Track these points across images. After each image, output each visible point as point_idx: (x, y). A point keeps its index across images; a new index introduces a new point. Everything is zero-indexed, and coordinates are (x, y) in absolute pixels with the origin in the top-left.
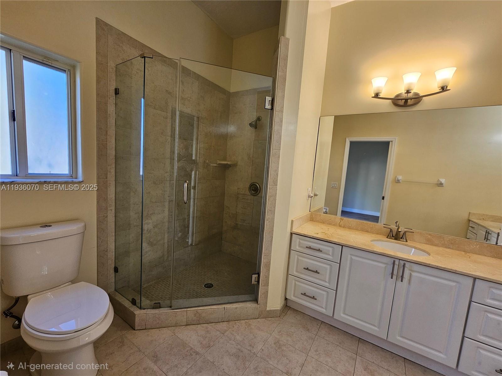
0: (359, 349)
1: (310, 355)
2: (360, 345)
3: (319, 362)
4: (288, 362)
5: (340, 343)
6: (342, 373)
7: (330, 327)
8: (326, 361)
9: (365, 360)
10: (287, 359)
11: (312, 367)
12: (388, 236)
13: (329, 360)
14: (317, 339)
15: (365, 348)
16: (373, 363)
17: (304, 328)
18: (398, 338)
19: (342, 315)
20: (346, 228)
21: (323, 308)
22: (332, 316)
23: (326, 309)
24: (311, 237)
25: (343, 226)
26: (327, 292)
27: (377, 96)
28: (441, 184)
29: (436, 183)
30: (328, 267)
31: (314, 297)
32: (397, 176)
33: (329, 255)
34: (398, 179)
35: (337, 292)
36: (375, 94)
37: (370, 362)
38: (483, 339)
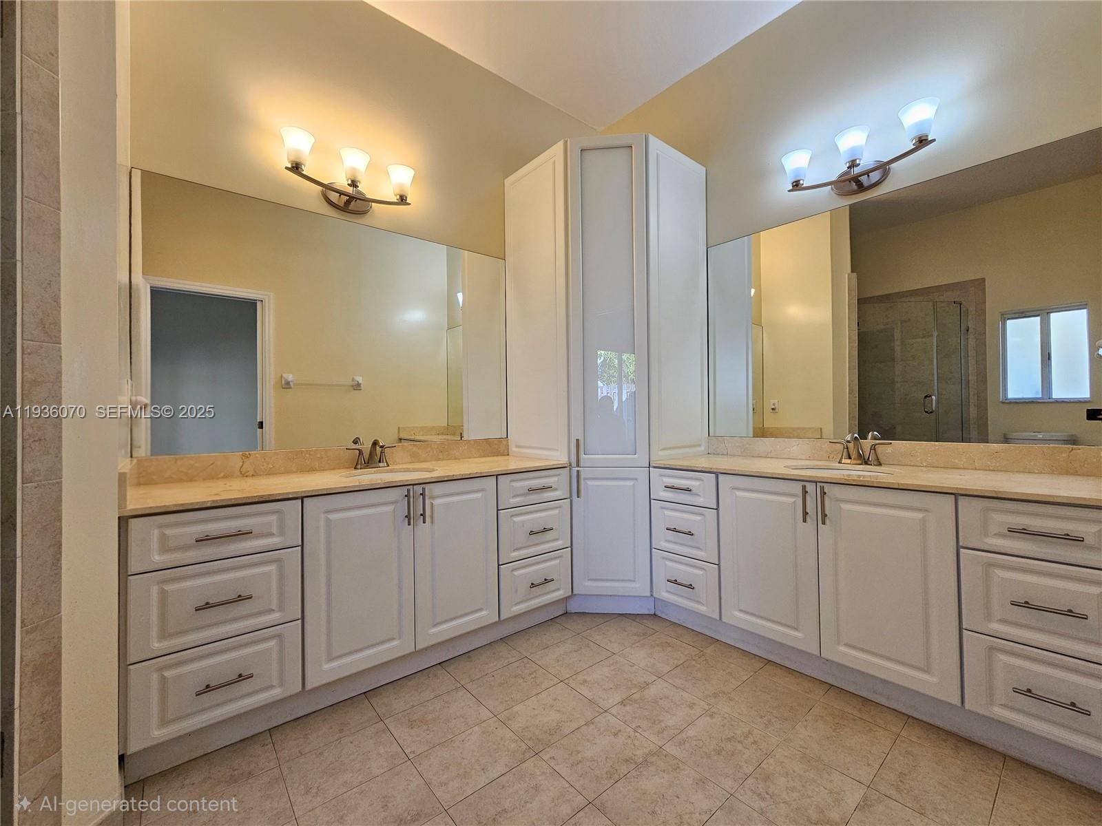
0: (377, 710)
1: (301, 813)
2: (374, 701)
3: (334, 801)
5: (340, 731)
6: (385, 770)
7: (296, 723)
8: (344, 784)
9: (401, 715)
12: (356, 466)
13: (347, 777)
14: (290, 768)
15: (385, 700)
17: (236, 781)
18: (433, 630)
19: (326, 667)
20: (261, 475)
21: (272, 687)
22: (300, 689)
23: (281, 684)
24: (209, 505)
25: (251, 473)
26: (279, 636)
27: (296, 168)
28: (359, 385)
29: (351, 383)
30: (272, 568)
31: (240, 675)
32: (284, 375)
33: (272, 535)
34: (286, 380)
35: (305, 620)
36: (292, 162)
37: (408, 711)
38: (515, 555)
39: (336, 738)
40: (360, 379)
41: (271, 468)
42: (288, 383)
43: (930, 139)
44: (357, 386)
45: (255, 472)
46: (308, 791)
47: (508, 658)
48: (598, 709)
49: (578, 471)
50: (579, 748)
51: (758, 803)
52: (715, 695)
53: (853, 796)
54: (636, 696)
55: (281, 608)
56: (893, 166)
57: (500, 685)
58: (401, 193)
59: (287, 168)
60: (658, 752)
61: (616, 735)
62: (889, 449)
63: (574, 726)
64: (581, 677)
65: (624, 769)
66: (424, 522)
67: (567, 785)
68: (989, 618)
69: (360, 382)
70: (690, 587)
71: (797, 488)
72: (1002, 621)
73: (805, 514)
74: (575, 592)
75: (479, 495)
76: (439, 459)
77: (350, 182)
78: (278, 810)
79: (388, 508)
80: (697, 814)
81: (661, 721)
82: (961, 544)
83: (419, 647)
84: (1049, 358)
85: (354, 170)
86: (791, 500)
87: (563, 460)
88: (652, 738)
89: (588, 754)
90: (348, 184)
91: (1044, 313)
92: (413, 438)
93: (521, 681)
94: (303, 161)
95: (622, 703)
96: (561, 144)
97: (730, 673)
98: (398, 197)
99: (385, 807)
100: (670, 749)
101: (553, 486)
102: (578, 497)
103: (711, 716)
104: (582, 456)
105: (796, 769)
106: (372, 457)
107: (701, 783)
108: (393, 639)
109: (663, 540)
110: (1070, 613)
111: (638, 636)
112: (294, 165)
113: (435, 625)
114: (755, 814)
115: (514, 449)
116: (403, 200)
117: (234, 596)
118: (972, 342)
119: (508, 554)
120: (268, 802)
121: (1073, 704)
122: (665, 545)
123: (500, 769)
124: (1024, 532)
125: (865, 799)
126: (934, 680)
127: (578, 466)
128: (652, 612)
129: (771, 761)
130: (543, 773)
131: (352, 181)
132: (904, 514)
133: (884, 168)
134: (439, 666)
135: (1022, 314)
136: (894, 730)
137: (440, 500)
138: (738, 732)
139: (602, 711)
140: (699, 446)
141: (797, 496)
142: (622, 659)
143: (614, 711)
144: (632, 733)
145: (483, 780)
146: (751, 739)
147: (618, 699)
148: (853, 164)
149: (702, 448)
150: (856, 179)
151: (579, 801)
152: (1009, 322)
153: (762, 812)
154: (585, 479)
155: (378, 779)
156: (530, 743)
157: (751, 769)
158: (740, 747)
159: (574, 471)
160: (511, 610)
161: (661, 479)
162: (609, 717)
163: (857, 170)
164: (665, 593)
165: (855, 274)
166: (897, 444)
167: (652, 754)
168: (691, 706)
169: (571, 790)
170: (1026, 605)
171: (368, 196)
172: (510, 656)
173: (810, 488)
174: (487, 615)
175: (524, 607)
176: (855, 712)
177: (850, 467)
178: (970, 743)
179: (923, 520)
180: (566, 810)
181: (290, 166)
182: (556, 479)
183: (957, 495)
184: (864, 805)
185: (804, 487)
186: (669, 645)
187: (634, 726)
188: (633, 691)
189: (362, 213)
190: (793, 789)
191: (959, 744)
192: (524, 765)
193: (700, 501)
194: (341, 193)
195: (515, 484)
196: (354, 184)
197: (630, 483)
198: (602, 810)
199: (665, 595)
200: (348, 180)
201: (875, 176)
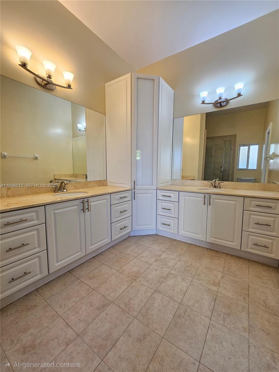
0: (76, 276)
1: (61, 314)
2: (74, 273)
3: (72, 308)
4: (56, 340)
5: (65, 285)
6: (87, 294)
7: (46, 286)
8: (74, 302)
9: (85, 276)
10: (52, 340)
11: (73, 315)
12: (55, 191)
13: (74, 299)
14: (50, 301)
15: (77, 272)
16: (88, 273)
17: (30, 309)
18: (91, 247)
19: (56, 265)
20: (15, 196)
21: (37, 275)
22: (48, 274)
23: (41, 273)
24: (8, 210)
25: (11, 195)
26: (39, 257)
27: (24, 65)
28: (37, 158)
29: (33, 157)
30: (35, 232)
31: (25, 273)
32: (3, 153)
33: (34, 220)
34: (4, 155)
35: (48, 249)
36: (22, 63)
37: (87, 275)
38: (116, 220)
39: (64, 288)
40: (37, 155)
41: (20, 193)
42: (5, 156)
43: (241, 94)
44: (36, 158)
45: (13, 195)
46: (61, 307)
47: (115, 253)
48: (149, 264)
49: (134, 191)
50: (147, 276)
51: (198, 282)
52: (180, 255)
53: (220, 275)
54: (158, 259)
55: (39, 246)
56: (230, 101)
57: (116, 261)
58: (69, 84)
59: (19, 65)
60: (170, 273)
61: (156, 271)
62: (223, 184)
63: (143, 270)
64: (140, 256)
65: (162, 280)
66: (88, 211)
67: (147, 287)
68: (249, 227)
69: (37, 157)
70: (169, 225)
71: (203, 195)
72: (252, 228)
73: (205, 203)
74: (133, 230)
75: (105, 200)
76: (84, 188)
77: (48, 76)
78: (52, 315)
79: (75, 207)
80: (185, 288)
81: (167, 265)
82: (244, 209)
83: (87, 253)
84: (249, 158)
85: (49, 71)
86: (201, 199)
87: (129, 188)
88: (167, 270)
89: (150, 277)
90: (47, 77)
91: (249, 145)
92: (60, 178)
93: (122, 259)
94: (27, 63)
95: (155, 261)
96: (129, 74)
97: (182, 249)
98: (67, 85)
99: (91, 305)
100: (172, 272)
101: (127, 196)
102: (134, 199)
103: (181, 261)
104: (136, 186)
105: (205, 271)
106: (60, 187)
107: (183, 279)
108: (78, 252)
109: (160, 212)
110: (267, 225)
111: (154, 241)
112: (23, 64)
113: (92, 245)
114: (199, 285)
115: (109, 184)
116: (69, 87)
117: (21, 244)
118: (232, 152)
119: (114, 220)
120: (46, 314)
121: (265, 246)
122: (161, 213)
123: (125, 287)
124: (259, 206)
125: (222, 275)
126: (235, 244)
127: (134, 189)
128: (155, 234)
129: (199, 270)
130: (139, 285)
131: (49, 76)
132: (231, 202)
133: (227, 101)
134: (92, 258)
135: (244, 145)
136: (224, 257)
137: (93, 203)
138: (189, 264)
139: (150, 265)
140: (169, 182)
141: (202, 198)
142: (150, 248)
143: (153, 264)
144: (161, 269)
145: (121, 291)
146: (192, 266)
147: (154, 260)
148: (220, 98)
149: (170, 183)
150: (220, 103)
151: (152, 291)
152: (241, 147)
153: (200, 284)
154: (136, 194)
155: (86, 298)
156: (132, 277)
157: (195, 273)
158: (190, 268)
159: (133, 191)
160: (115, 237)
161: (160, 193)
162: (153, 266)
163: (221, 100)
164: (160, 227)
165: (206, 130)
166: (225, 182)
167: (168, 274)
168: (174, 259)
169: (149, 288)
170: (258, 224)
171: (54, 82)
172: (116, 252)
173: (206, 195)
174: (108, 240)
175: (118, 236)
176: (215, 254)
177: (213, 189)
178: (241, 258)
179: (236, 204)
180: (149, 294)
181: (21, 64)
182: (128, 194)
183: (244, 197)
184: (222, 277)
185: (205, 195)
186: (163, 243)
187: (160, 267)
188: (157, 257)
189: (52, 90)
190: (206, 277)
191: (239, 259)
192: (133, 284)
193: (173, 200)
194: (43, 80)
195: (116, 196)
196: (49, 77)
197: (151, 195)
198: (159, 292)
199: (160, 228)
200: (47, 75)
201: (225, 103)
